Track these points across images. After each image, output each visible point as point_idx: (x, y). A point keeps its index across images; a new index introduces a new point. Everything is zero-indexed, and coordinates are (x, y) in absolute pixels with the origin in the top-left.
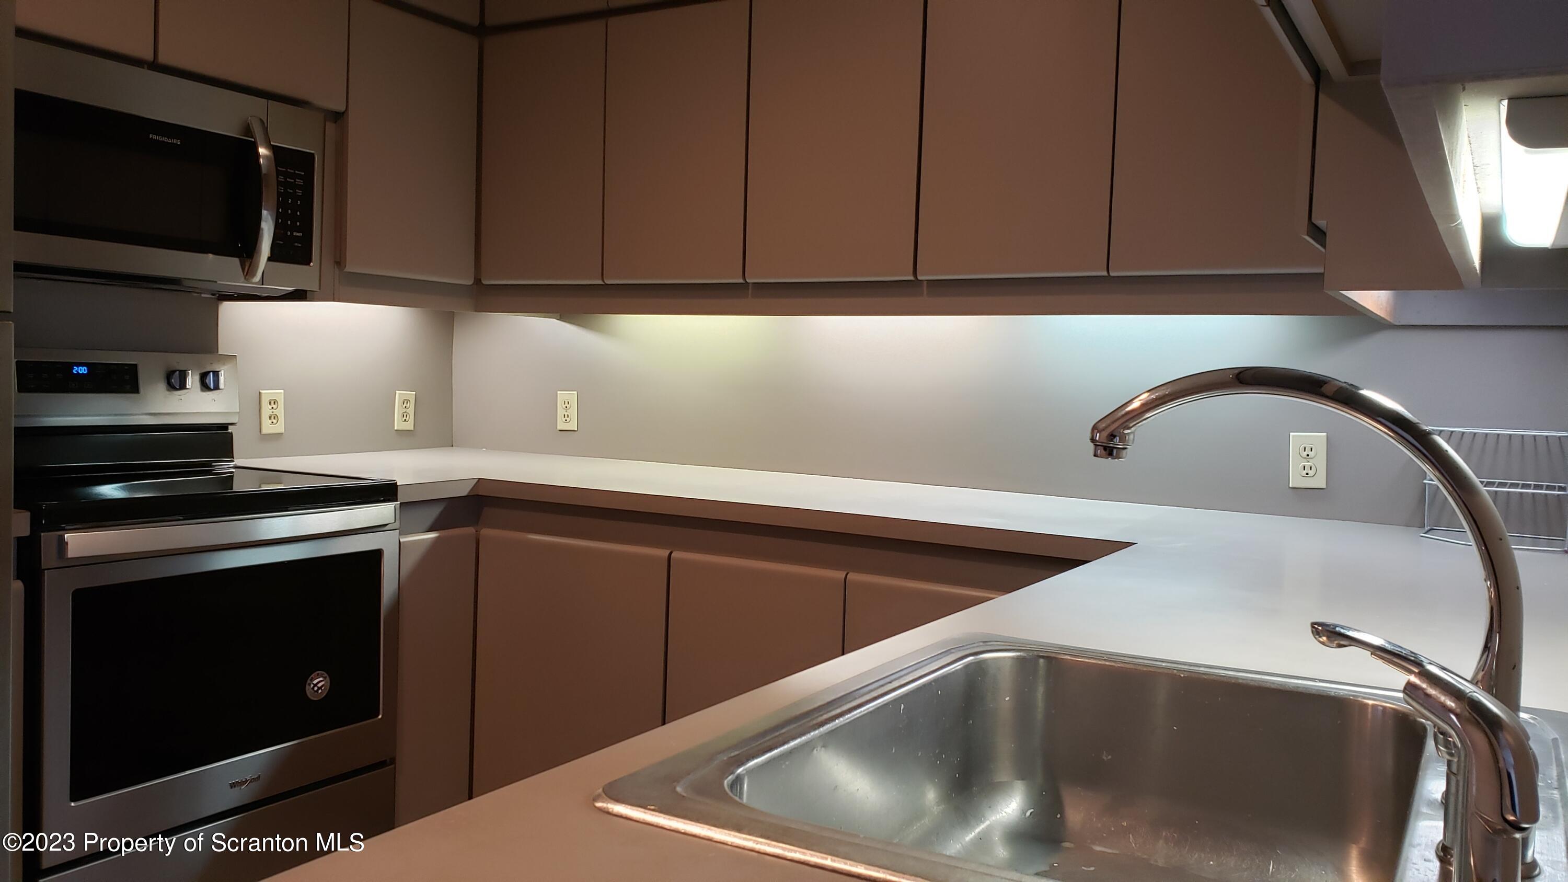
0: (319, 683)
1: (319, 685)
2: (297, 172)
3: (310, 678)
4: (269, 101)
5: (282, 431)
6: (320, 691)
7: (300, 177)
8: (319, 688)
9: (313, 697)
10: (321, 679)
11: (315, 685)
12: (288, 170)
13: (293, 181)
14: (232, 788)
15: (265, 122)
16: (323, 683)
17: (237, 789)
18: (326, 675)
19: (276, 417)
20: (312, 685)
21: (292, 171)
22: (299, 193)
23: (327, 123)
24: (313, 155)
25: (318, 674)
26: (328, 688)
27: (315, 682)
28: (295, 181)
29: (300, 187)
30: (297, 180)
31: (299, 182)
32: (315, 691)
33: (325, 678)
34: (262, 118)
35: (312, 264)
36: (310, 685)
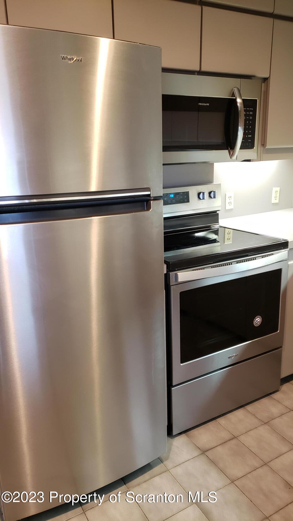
0: (258, 320)
1: (258, 321)
2: (250, 109)
3: (255, 318)
4: (241, 79)
5: (233, 208)
6: (258, 323)
7: (251, 111)
8: (258, 322)
9: (256, 325)
10: (259, 319)
11: (257, 321)
12: (247, 109)
13: (249, 113)
14: (229, 358)
15: (240, 89)
16: (259, 320)
17: (231, 358)
18: (260, 317)
19: (231, 203)
20: (256, 321)
21: (249, 109)
22: (251, 118)
23: (262, 84)
24: (256, 100)
25: (258, 317)
26: (261, 322)
27: (257, 320)
28: (250, 113)
29: (251, 115)
30: (250, 112)
31: (251, 113)
32: (257, 323)
33: (260, 318)
34: (238, 87)
35: (254, 148)
36: (255, 321)
